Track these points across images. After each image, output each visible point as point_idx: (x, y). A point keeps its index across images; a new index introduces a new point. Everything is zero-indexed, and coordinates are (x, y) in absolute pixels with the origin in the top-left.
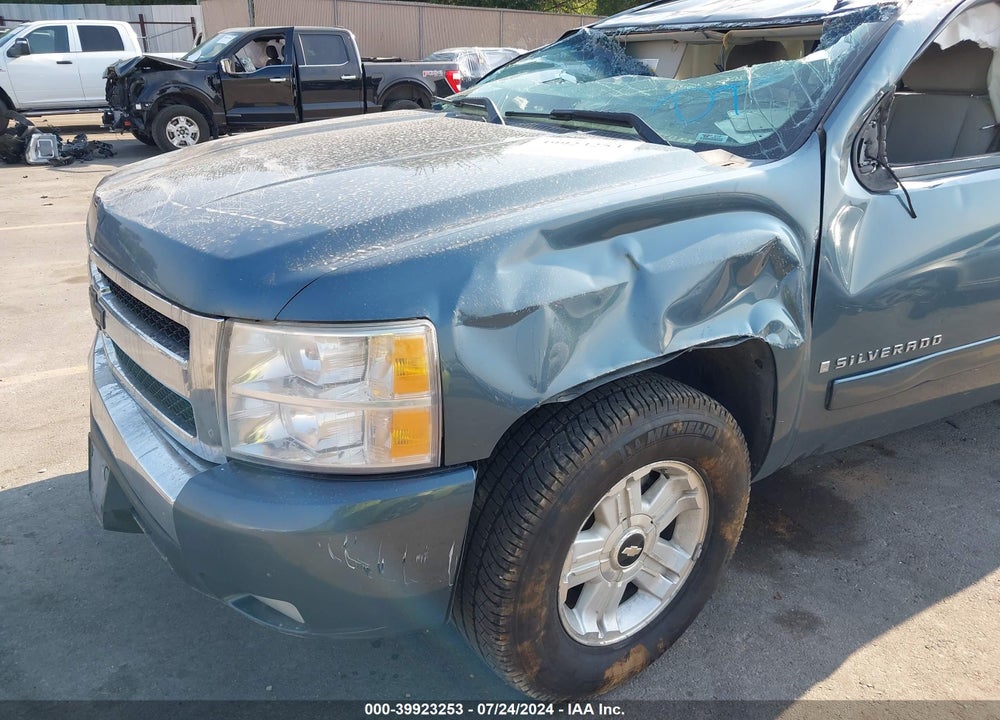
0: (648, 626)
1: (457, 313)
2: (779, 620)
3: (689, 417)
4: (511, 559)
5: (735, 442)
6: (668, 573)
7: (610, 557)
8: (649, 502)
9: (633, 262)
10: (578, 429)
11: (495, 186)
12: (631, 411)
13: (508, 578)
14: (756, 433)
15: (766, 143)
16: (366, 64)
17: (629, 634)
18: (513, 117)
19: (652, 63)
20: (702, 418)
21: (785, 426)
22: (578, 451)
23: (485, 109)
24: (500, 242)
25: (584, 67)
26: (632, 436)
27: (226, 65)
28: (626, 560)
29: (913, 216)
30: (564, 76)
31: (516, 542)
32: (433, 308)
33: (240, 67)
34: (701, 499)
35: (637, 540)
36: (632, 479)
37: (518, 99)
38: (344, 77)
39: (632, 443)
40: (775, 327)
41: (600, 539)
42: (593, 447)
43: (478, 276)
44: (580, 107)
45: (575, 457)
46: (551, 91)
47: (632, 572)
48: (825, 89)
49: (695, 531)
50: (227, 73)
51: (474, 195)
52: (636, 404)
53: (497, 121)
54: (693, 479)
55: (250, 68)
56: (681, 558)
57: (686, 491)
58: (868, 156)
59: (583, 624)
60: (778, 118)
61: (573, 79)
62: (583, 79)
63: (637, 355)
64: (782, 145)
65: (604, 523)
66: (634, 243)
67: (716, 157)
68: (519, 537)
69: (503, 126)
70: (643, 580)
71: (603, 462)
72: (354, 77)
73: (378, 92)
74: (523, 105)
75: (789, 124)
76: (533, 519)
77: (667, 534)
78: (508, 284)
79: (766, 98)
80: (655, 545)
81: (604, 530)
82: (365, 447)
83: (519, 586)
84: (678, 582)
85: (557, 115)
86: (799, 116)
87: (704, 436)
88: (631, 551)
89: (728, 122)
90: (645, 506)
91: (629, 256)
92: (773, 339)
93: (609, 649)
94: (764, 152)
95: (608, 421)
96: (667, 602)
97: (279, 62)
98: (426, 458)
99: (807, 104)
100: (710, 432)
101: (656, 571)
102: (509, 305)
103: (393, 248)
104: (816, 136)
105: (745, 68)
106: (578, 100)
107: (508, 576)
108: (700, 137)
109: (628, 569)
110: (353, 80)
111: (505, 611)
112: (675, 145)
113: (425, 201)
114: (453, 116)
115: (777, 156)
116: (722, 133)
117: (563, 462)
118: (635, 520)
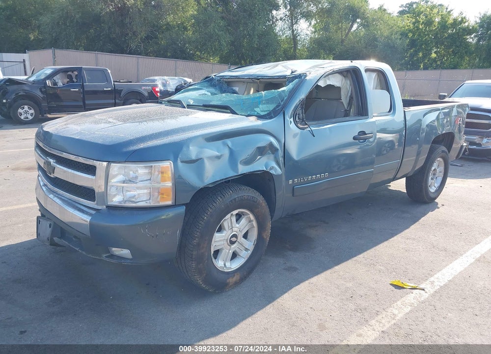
0: (241, 267)
1: (179, 159)
2: (284, 269)
3: (248, 195)
4: (196, 236)
5: (264, 204)
6: (246, 250)
7: (227, 241)
8: (239, 224)
9: (229, 147)
10: (215, 197)
11: (187, 125)
12: (231, 192)
13: (195, 242)
14: (271, 203)
15: (268, 114)
16: (115, 83)
17: (234, 269)
18: (189, 106)
19: (237, 89)
20: (253, 196)
21: (279, 203)
22: (216, 203)
23: (179, 104)
24: (190, 140)
25: (213, 90)
26: (232, 199)
27: (49, 83)
28: (232, 243)
29: (314, 136)
30: (206, 93)
31: (197, 230)
32: (172, 157)
33: (55, 84)
34: (255, 223)
35: (235, 236)
36: (232, 215)
37: (189, 100)
38: (105, 89)
39: (231, 201)
40: (272, 168)
41: (224, 234)
42: (220, 202)
43: (184, 149)
44: (212, 103)
45: (214, 204)
46: (202, 98)
47: (234, 248)
48: (285, 98)
49: (254, 235)
50: (49, 86)
51: (181, 128)
52: (232, 190)
53: (184, 107)
54: (252, 217)
55: (60, 84)
56: (250, 244)
57: (250, 221)
58: (299, 118)
59: (219, 263)
60: (271, 107)
61: (209, 94)
62: (213, 94)
63: (231, 174)
64: (272, 115)
65: (225, 229)
66: (229, 142)
67: (253, 118)
68: (198, 229)
69: (186, 109)
70: (238, 250)
71: (223, 206)
72: (110, 89)
73: (121, 96)
74: (192, 102)
75: (275, 109)
76: (203, 223)
77: (245, 236)
78: (193, 152)
79: (269, 101)
80: (241, 239)
81: (225, 232)
82: (151, 201)
83: (199, 245)
84: (250, 252)
85: (205, 106)
86: (277, 106)
87: (253, 201)
88: (234, 239)
89: (259, 109)
90: (237, 225)
91: (228, 145)
92: (272, 172)
93: (228, 273)
94: (268, 117)
95: (224, 194)
96: (246, 259)
97: (73, 82)
98: (170, 203)
99: (280, 103)
100: (255, 200)
101: (242, 248)
102: (194, 157)
103: (159, 141)
104: (282, 112)
105: (262, 92)
106: (211, 101)
107: (195, 241)
108: (249, 113)
109: (233, 246)
110: (109, 90)
111: (194, 253)
112: (241, 115)
113: (166, 129)
114: (168, 106)
115: (271, 118)
116: (255, 111)
117: (211, 206)
118: (235, 229)
